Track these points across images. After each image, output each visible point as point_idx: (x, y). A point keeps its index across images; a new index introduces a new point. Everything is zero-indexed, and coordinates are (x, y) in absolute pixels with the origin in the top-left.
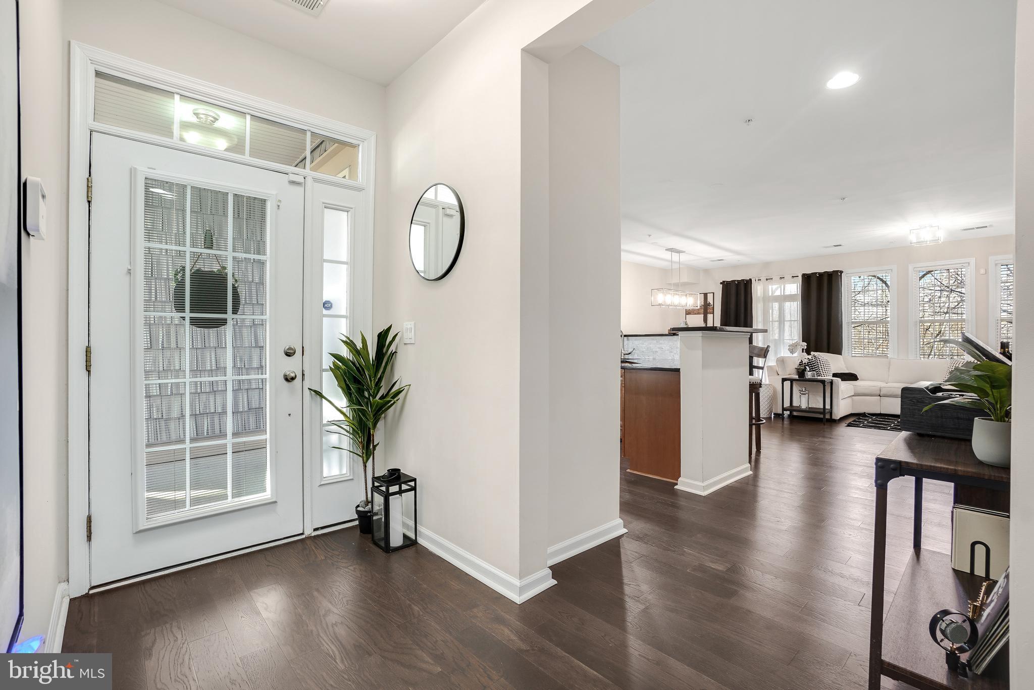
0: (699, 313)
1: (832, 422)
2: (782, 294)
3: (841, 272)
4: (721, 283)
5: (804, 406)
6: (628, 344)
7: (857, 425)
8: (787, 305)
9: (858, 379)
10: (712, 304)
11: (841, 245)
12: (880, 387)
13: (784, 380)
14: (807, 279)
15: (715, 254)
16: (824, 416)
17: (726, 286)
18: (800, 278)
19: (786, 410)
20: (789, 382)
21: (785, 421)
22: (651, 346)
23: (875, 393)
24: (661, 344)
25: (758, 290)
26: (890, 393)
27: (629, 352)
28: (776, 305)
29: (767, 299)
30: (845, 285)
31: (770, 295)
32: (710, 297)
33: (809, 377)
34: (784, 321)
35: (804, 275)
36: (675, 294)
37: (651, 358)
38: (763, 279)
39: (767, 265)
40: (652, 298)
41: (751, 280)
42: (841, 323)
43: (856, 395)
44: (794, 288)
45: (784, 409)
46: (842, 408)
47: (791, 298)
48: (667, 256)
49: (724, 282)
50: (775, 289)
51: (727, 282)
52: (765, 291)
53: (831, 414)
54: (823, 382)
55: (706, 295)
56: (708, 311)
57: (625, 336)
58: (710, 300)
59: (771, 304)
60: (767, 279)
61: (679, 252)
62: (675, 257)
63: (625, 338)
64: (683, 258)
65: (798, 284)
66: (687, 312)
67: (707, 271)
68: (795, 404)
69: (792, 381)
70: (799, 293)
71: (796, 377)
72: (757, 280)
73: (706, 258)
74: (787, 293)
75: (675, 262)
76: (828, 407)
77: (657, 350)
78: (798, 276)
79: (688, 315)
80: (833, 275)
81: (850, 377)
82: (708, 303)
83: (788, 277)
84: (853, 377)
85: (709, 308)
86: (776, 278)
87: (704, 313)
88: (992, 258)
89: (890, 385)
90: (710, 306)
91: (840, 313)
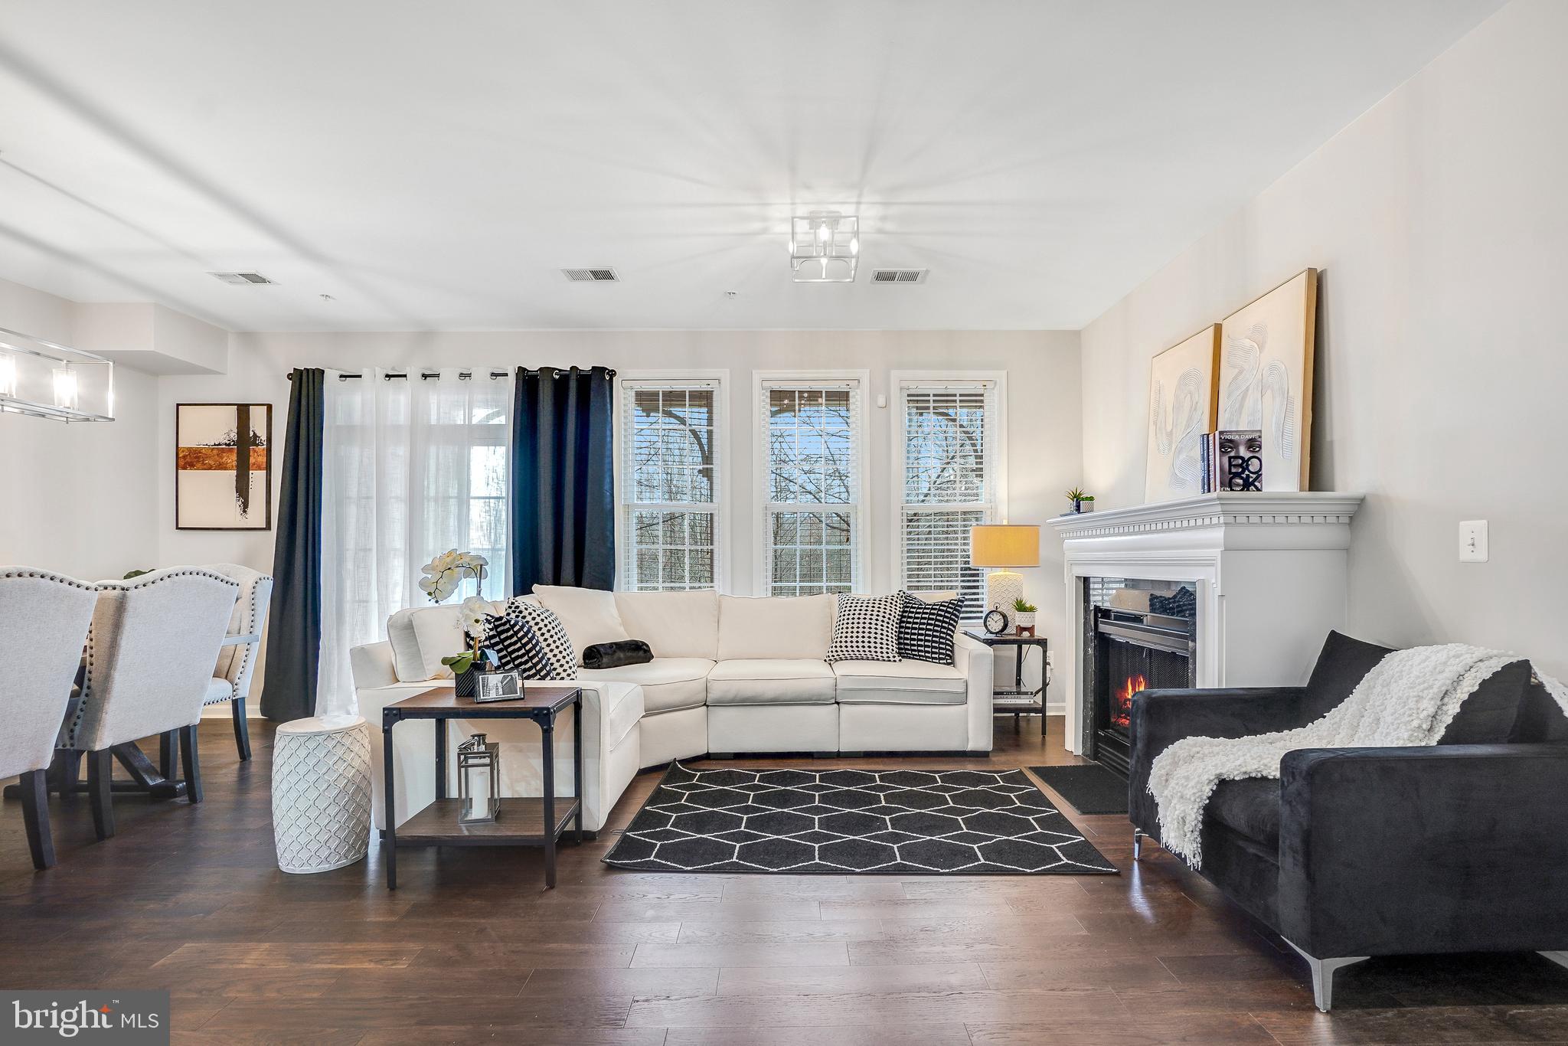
0: (221, 467)
2: (465, 422)
3: (612, 373)
4: (290, 376)
8: (478, 454)
9: (651, 657)
10: (264, 438)
12: (707, 681)
18: (511, 380)
23: (694, 699)
26: (730, 695)
28: (449, 451)
31: (433, 422)
32: (257, 418)
33: (493, 695)
34: (469, 498)
35: (520, 371)
42: (609, 507)
43: (650, 712)
44: (497, 408)
47: (486, 435)
49: (296, 371)
53: (578, 817)
55: (243, 410)
56: (252, 461)
58: (257, 424)
65: (507, 397)
66: (181, 463)
70: (507, 421)
71: (450, 702)
74: (478, 420)
76: (564, 788)
78: (506, 375)
79: (184, 468)
80: (593, 377)
81: (634, 654)
82: (251, 434)
83: (481, 374)
84: (641, 653)
85: (255, 451)
86: (449, 375)
87: (237, 466)
88: (895, 375)
89: (723, 670)
90: (258, 445)
91: (608, 480)
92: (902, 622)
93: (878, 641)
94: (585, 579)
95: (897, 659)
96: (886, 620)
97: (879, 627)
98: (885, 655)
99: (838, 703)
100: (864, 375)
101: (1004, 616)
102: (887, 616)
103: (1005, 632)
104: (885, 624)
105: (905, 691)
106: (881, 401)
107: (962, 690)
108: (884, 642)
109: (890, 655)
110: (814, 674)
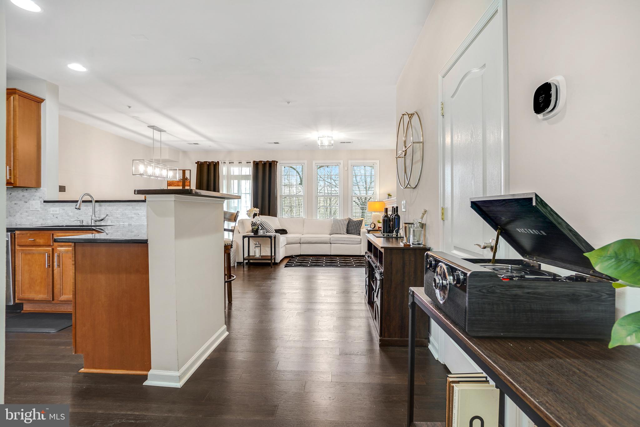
1: (276, 264)
2: (240, 174)
3: (277, 162)
4: (196, 163)
5: (258, 255)
6: (100, 211)
7: (290, 265)
8: (243, 182)
9: (287, 233)
10: (189, 178)
11: (278, 143)
12: (300, 238)
13: (244, 237)
14: (256, 164)
15: (193, 138)
16: (272, 261)
17: (200, 165)
18: (252, 163)
19: (246, 260)
20: (247, 238)
21: (245, 268)
22: (126, 211)
23: (297, 241)
24: (137, 210)
25: (223, 170)
26: (305, 241)
27: (101, 219)
28: (236, 182)
29: (230, 177)
30: (279, 171)
31: (232, 174)
32: (187, 173)
33: (261, 234)
34: (241, 193)
35: (254, 162)
36: (155, 167)
37: (126, 224)
38: (227, 162)
39: (230, 152)
40: (134, 168)
41: (218, 162)
42: (276, 196)
43: (287, 244)
44: (248, 171)
45: (244, 259)
46: (281, 254)
47: (246, 177)
48: (149, 132)
49: (198, 162)
50: (235, 170)
51: (201, 162)
52: (228, 171)
53: (275, 260)
54: (270, 237)
55: (184, 171)
56: (186, 184)
57: (96, 201)
58: (187, 175)
59: (232, 181)
60: (230, 163)
61: (160, 131)
62: (157, 135)
63: (97, 204)
64: (165, 137)
65: (251, 168)
66: (169, 184)
67: (185, 153)
68: (251, 254)
69: (249, 237)
70: (251, 174)
71: (252, 234)
72: (223, 163)
73: (185, 141)
74: (243, 173)
75: (157, 141)
76: (273, 254)
77: (133, 216)
78: (250, 162)
79: (169, 186)
80: (272, 163)
81: (283, 232)
82: (186, 177)
83: (244, 162)
84: (285, 232)
85: (187, 182)
86: (236, 162)
87: (182, 185)
88: (350, 162)
89: (305, 236)
90: (187, 180)
91: (276, 189)
92: (348, 225)
93: (341, 229)
94: (270, 214)
95: (346, 234)
96: (344, 224)
97: (342, 226)
98: (343, 233)
99: (331, 243)
100: (342, 162)
101: (375, 224)
102: (344, 223)
103: (375, 228)
104: (343, 225)
105: (347, 241)
106: (346, 169)
107: (360, 240)
108: (343, 230)
109: (344, 233)
110: (326, 236)
